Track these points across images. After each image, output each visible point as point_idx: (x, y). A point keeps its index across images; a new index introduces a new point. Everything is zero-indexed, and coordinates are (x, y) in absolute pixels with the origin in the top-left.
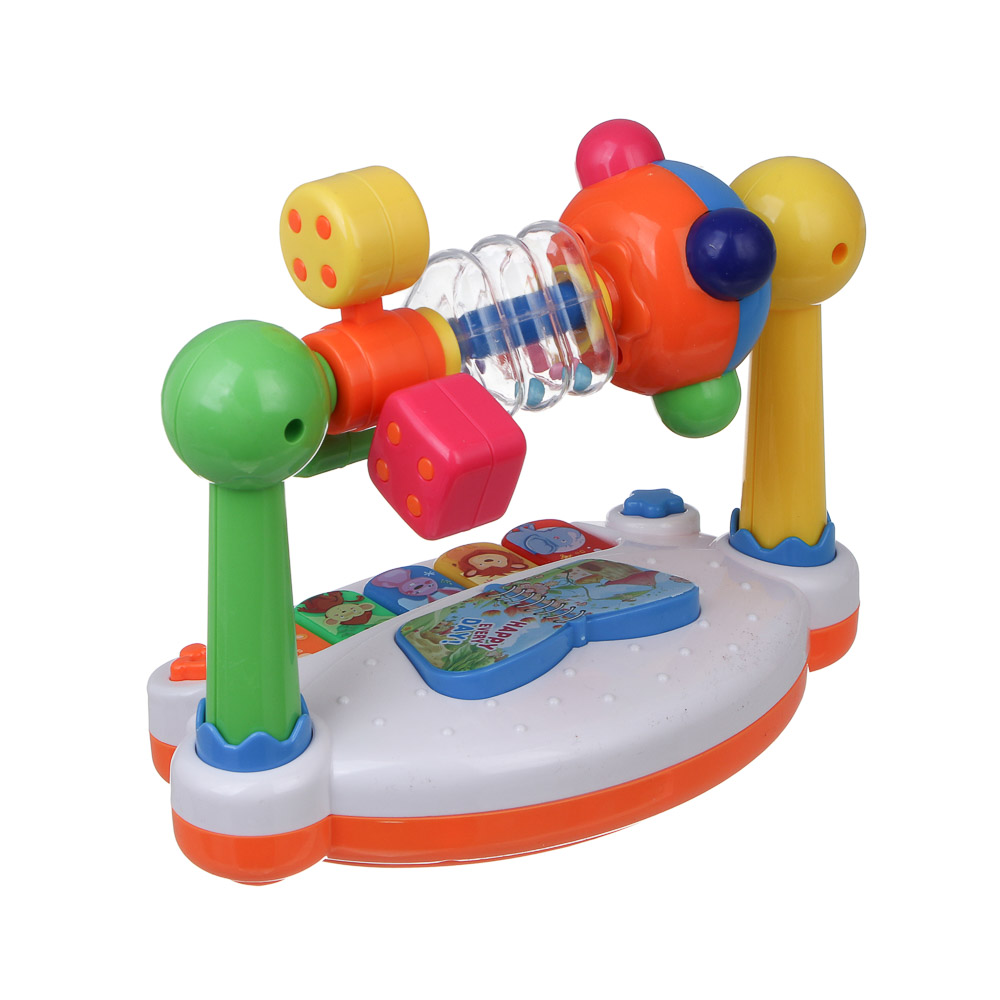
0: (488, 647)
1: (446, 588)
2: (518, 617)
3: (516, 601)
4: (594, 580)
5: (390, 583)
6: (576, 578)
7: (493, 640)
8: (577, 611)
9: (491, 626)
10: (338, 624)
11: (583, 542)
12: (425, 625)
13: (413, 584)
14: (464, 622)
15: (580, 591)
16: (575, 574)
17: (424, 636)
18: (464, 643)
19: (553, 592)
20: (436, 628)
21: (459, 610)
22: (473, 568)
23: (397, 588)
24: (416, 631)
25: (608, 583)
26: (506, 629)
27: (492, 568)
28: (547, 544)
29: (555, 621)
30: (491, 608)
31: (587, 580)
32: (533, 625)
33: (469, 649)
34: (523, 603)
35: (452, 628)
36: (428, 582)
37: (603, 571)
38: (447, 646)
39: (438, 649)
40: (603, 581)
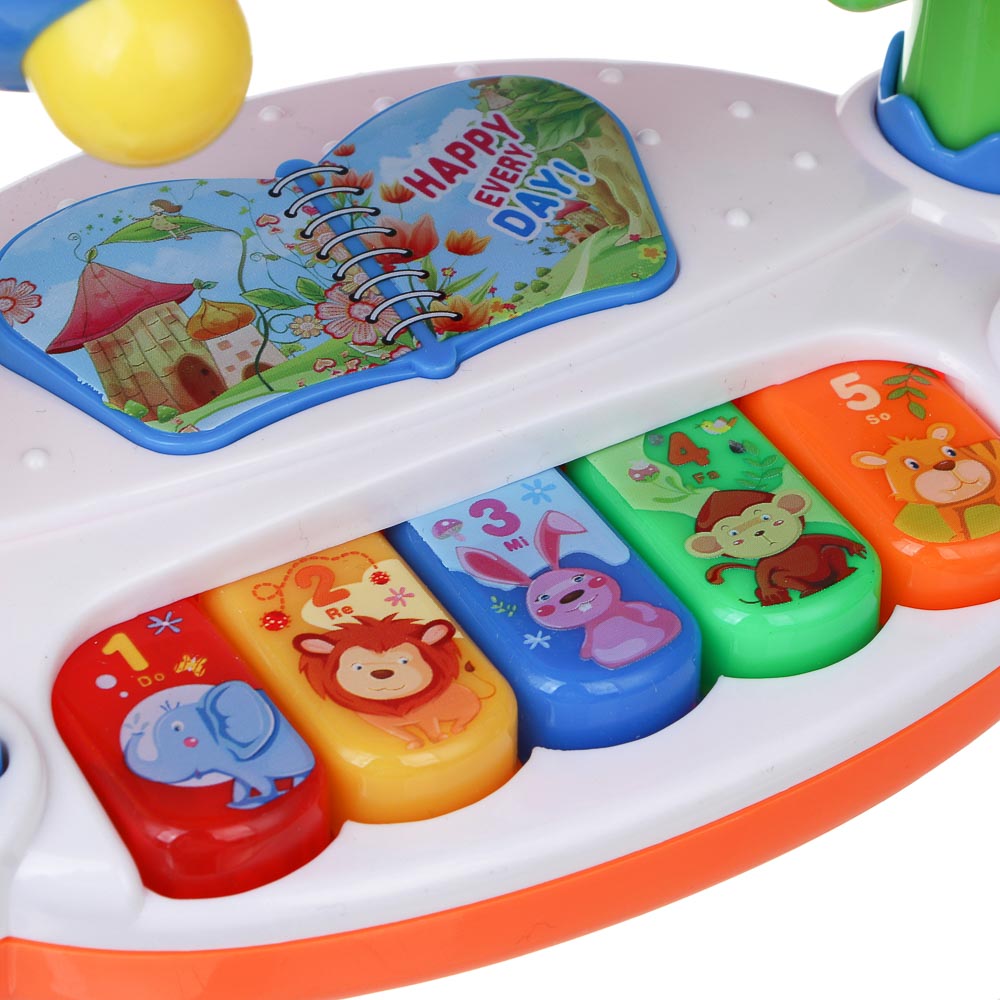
0: (502, 126)
1: (508, 586)
2: (406, 216)
3: (403, 279)
4: (213, 315)
5: (636, 617)
6: (245, 338)
7: (485, 146)
8: (288, 198)
9: (479, 196)
10: (779, 494)
11: (129, 719)
12: (613, 249)
13: (584, 607)
14: (530, 226)
15: (257, 277)
16: (243, 355)
17: (622, 217)
18: (545, 157)
19: (309, 289)
20: (592, 229)
21: (530, 277)
22: (427, 654)
23: (626, 596)
24: (636, 239)
25: (181, 293)
26: (450, 173)
27: (382, 647)
28: (222, 719)
29: (345, 171)
30: (464, 264)
31: (226, 317)
32: (392, 172)
33: (542, 135)
34: (388, 263)
35: (560, 216)
36: (547, 611)
37: (177, 354)
38: (582, 164)
39: (604, 164)
40: (191, 306)
